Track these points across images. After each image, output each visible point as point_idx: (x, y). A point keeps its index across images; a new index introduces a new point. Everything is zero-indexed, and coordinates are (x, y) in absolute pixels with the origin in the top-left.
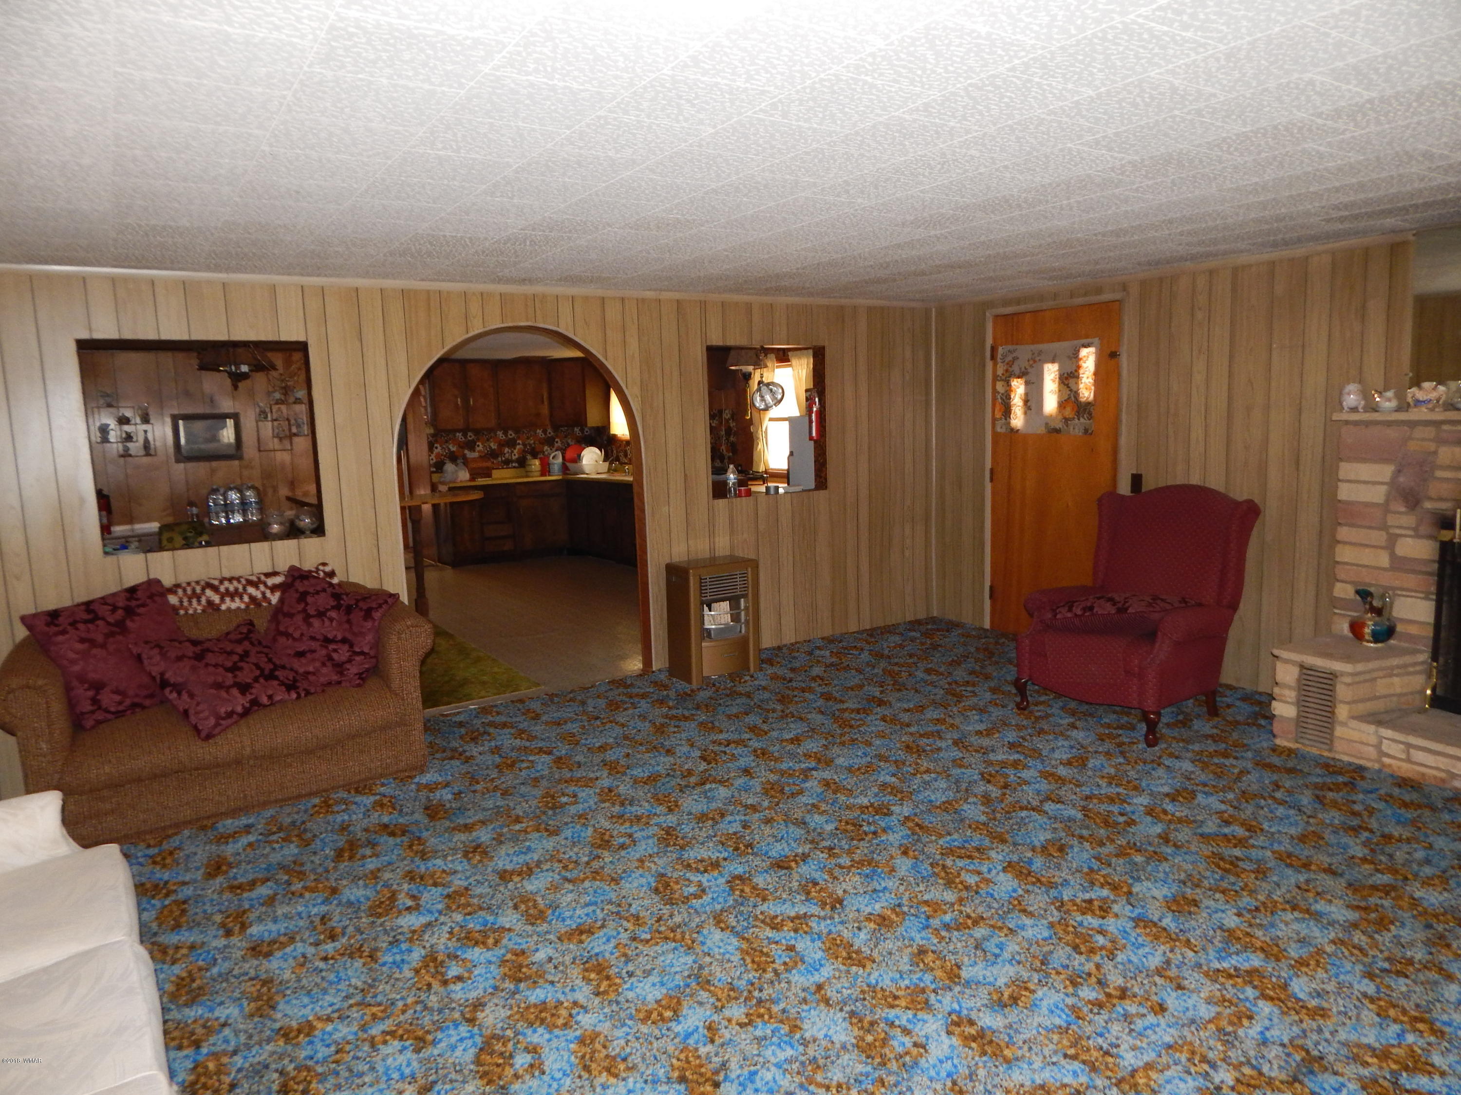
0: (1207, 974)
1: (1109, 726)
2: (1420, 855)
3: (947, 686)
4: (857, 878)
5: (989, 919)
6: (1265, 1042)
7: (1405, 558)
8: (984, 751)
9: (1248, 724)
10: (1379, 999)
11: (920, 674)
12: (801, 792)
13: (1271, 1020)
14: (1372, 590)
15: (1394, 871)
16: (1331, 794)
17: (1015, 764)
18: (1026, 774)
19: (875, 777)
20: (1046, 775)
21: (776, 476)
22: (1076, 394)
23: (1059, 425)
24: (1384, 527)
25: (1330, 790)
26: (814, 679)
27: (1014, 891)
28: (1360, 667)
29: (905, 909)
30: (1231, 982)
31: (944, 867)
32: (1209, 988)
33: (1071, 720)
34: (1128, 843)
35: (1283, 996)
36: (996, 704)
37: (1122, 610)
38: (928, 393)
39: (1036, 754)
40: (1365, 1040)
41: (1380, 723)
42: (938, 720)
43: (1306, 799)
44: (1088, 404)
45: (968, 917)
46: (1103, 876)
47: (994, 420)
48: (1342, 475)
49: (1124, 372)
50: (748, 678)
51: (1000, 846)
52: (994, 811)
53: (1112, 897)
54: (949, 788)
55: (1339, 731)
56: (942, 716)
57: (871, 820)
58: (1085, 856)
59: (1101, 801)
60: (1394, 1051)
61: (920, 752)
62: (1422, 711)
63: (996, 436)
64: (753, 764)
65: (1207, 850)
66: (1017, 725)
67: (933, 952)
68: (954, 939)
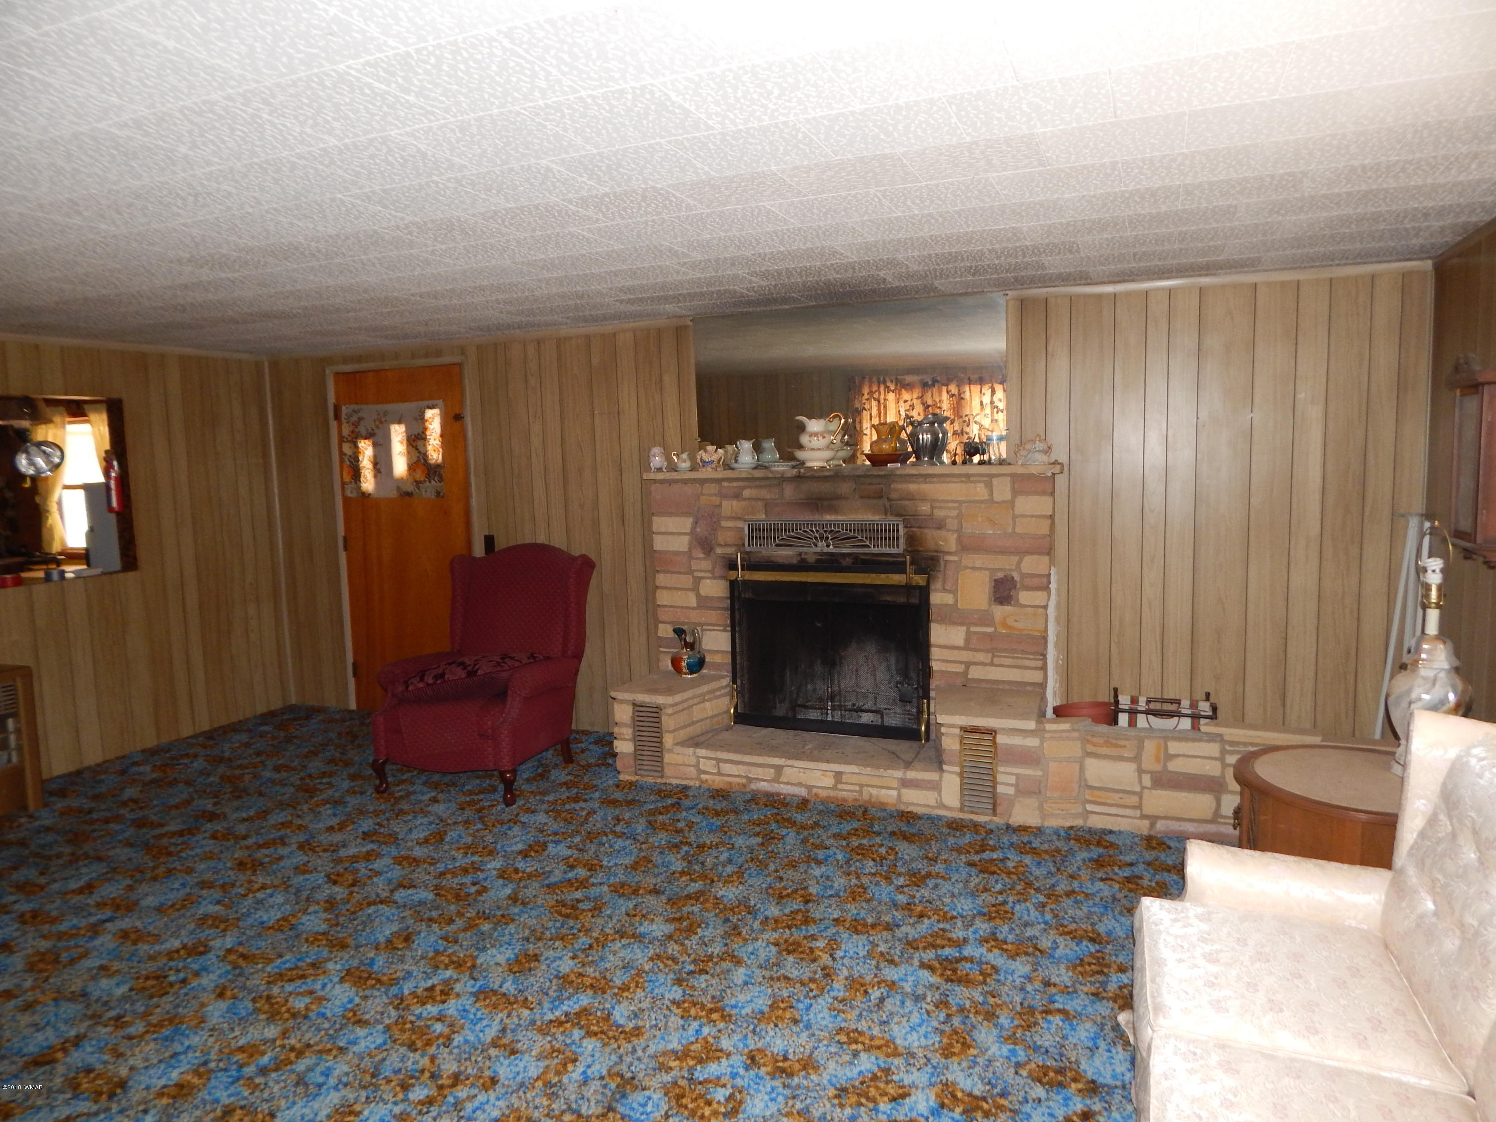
0: (540, 1030)
1: (471, 793)
2: (724, 857)
3: (299, 782)
4: (152, 1045)
5: (317, 1044)
6: (585, 1082)
7: (707, 597)
8: (333, 848)
9: (598, 766)
10: (684, 1002)
11: (267, 774)
12: (85, 955)
13: (593, 1056)
14: (685, 628)
15: (703, 877)
16: (661, 817)
17: (368, 856)
18: (377, 865)
19: (193, 911)
20: (399, 860)
21: (73, 556)
22: (425, 456)
23: (410, 488)
24: (690, 572)
25: (661, 813)
26: (124, 804)
27: (350, 1001)
28: (678, 698)
29: (213, 1065)
30: (561, 1029)
31: (269, 998)
32: (541, 1043)
33: (433, 794)
34: (478, 913)
35: (605, 1028)
36: (354, 793)
37: (472, 674)
38: (265, 455)
39: (393, 839)
40: (670, 1047)
41: (697, 745)
42: (282, 824)
43: (640, 827)
44: (438, 466)
45: (292, 1049)
46: (449, 956)
47: (343, 484)
48: (655, 529)
49: (470, 434)
50: (23, 820)
51: (340, 954)
52: (337, 916)
53: (455, 977)
54: (287, 901)
55: (668, 758)
56: (289, 818)
57: (180, 965)
58: (433, 939)
59: (455, 875)
60: (693, 1048)
61: (256, 865)
62: (728, 728)
63: (346, 500)
64: (16, 934)
65: (551, 900)
66: (375, 811)
67: (242, 1108)
68: (271, 1084)
